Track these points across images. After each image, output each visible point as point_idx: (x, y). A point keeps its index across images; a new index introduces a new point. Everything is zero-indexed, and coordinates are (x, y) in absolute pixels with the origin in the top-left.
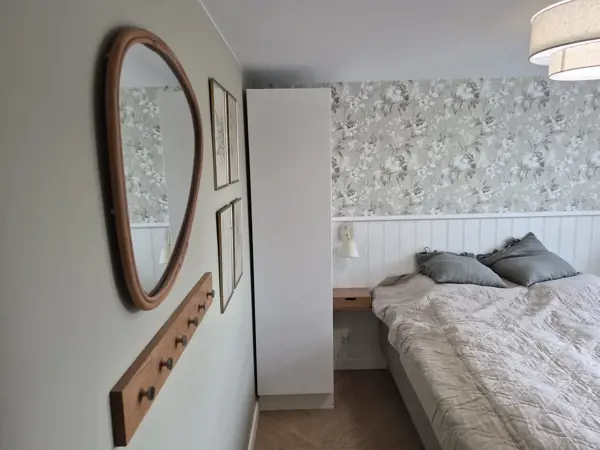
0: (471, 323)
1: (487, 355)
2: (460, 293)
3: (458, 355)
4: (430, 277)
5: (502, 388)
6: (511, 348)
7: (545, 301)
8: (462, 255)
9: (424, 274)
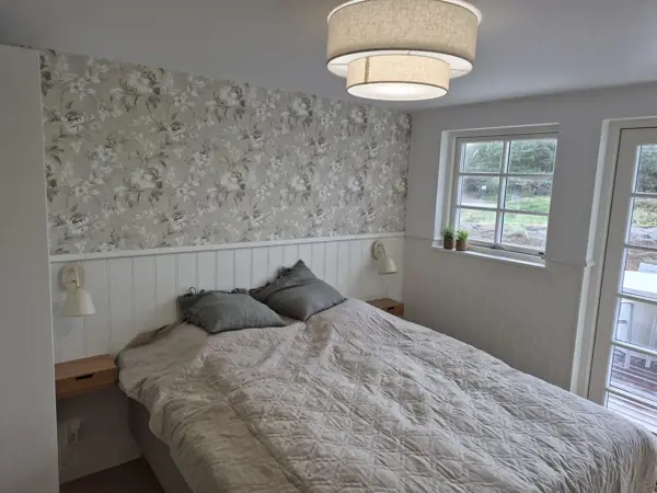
0: (260, 382)
1: (287, 424)
2: (239, 342)
3: (254, 435)
4: (199, 325)
5: (317, 470)
6: (309, 406)
7: (324, 335)
8: (233, 292)
9: (190, 323)
